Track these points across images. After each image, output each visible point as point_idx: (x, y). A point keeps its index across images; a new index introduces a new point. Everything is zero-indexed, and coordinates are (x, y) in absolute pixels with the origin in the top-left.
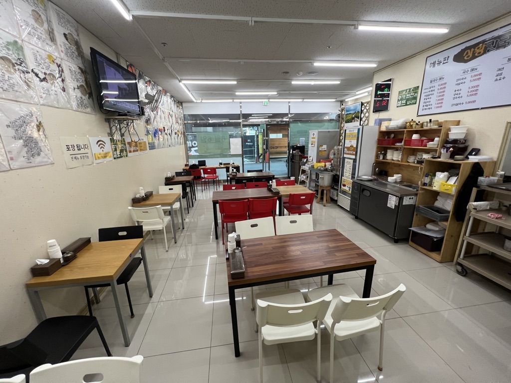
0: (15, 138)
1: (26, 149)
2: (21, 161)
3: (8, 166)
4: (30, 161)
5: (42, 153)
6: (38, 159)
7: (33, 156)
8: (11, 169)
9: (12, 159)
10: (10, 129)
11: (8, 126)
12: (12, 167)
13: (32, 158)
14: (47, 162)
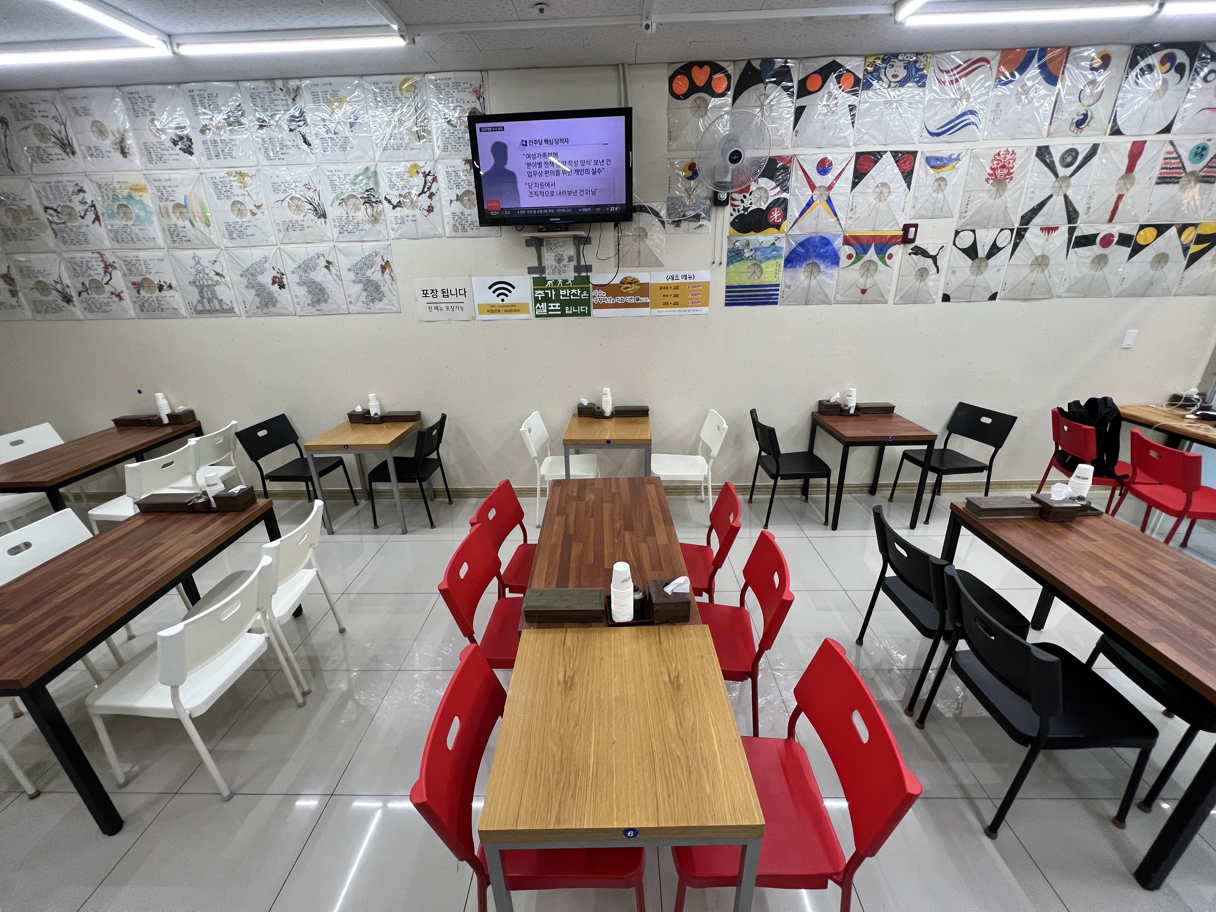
0: (354, 281)
1: (365, 294)
2: (360, 306)
3: (346, 310)
4: (369, 306)
5: (385, 299)
6: (378, 305)
7: (373, 301)
8: (349, 313)
9: (351, 303)
10: (351, 272)
11: (349, 270)
12: (350, 310)
13: (371, 303)
14: (389, 309)
